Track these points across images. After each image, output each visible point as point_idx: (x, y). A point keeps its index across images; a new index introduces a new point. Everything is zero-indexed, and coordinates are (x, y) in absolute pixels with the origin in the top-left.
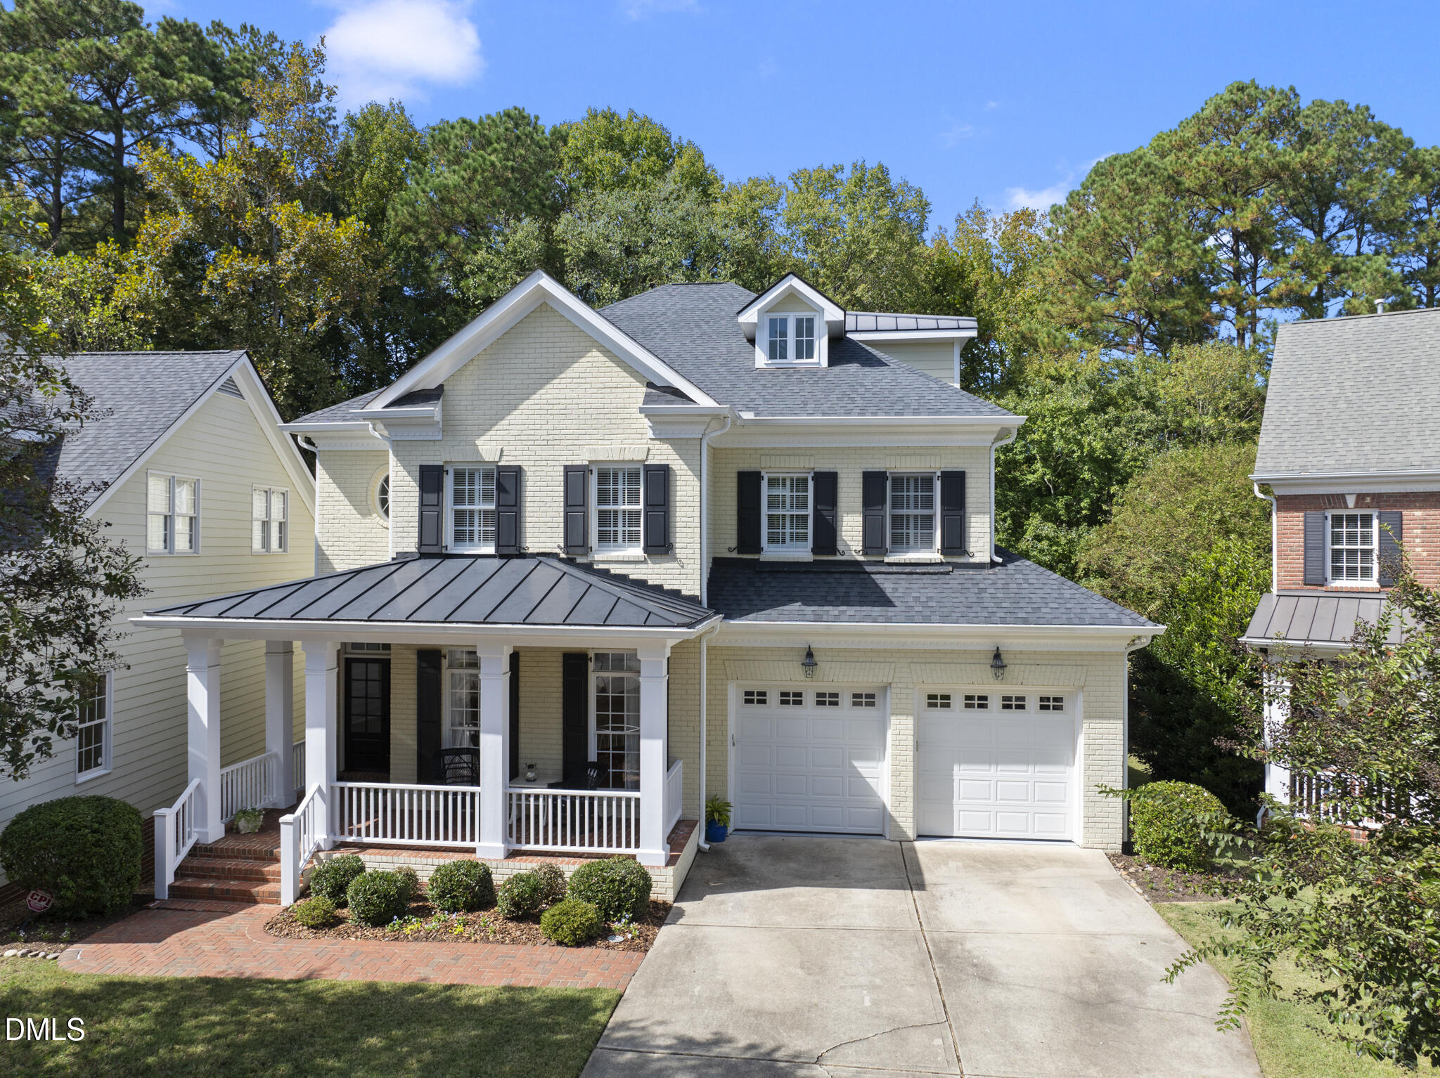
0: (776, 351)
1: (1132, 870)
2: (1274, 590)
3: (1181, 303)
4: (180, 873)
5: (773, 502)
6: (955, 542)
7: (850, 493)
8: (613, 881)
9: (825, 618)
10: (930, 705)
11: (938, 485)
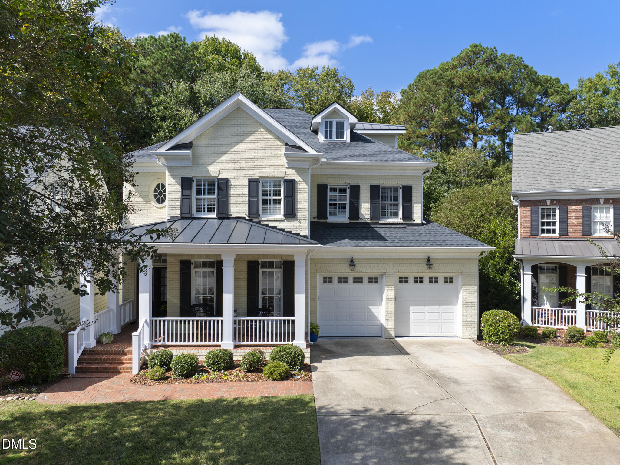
0: (328, 135)
1: (484, 345)
2: (519, 238)
3: (454, 131)
4: (80, 361)
5: (332, 198)
6: (408, 215)
7: (365, 194)
8: (291, 353)
9: (360, 245)
10: (400, 282)
11: (400, 191)
